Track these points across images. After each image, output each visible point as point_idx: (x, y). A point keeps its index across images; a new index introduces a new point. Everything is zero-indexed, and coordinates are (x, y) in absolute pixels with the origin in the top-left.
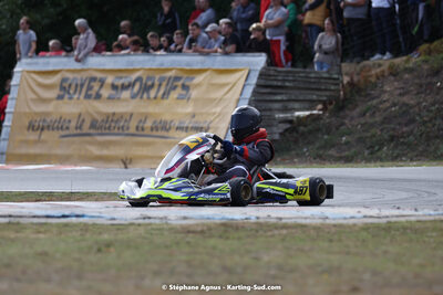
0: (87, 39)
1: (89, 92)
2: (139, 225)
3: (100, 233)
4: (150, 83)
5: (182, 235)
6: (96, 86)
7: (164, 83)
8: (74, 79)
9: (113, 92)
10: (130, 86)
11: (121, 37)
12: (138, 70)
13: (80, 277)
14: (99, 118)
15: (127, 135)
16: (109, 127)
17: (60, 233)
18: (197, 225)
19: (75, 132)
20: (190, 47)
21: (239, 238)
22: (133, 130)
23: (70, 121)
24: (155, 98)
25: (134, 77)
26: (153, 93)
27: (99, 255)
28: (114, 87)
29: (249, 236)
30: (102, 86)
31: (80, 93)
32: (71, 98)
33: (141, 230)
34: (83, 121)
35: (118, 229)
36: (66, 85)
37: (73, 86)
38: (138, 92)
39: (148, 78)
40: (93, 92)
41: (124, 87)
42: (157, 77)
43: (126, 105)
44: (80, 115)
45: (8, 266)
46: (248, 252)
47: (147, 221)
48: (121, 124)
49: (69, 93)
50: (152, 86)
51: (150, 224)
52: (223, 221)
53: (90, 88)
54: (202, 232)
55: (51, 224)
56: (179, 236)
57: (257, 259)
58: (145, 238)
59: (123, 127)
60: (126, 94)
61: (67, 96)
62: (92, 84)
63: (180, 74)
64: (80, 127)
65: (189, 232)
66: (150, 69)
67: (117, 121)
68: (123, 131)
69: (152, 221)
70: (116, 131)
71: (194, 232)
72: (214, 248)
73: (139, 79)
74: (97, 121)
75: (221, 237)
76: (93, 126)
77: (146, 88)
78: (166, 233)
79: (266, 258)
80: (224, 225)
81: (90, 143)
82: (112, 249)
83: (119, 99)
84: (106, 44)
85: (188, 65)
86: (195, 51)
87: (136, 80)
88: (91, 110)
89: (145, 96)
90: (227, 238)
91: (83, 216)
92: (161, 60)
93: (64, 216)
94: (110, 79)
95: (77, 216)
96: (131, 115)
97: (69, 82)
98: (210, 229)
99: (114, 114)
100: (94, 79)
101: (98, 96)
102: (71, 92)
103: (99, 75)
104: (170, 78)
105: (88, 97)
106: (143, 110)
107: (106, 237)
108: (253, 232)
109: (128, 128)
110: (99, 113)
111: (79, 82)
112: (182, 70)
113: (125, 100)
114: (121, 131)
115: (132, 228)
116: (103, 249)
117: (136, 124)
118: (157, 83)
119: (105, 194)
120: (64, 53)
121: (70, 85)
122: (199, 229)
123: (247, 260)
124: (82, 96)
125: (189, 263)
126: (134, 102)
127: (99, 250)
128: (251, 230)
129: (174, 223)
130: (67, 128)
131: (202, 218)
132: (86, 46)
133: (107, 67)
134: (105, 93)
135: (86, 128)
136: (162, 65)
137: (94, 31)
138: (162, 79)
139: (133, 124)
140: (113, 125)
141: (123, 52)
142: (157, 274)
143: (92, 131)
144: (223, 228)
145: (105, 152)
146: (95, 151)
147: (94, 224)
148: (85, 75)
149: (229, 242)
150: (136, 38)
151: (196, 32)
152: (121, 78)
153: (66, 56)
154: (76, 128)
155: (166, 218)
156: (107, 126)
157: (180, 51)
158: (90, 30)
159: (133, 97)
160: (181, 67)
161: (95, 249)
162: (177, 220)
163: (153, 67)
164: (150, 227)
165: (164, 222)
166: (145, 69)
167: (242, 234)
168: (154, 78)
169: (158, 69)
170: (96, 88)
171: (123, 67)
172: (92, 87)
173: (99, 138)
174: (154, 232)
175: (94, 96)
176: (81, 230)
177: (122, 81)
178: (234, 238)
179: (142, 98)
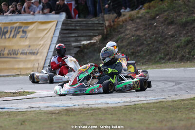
2: (30, 111)
3: (16, 116)
4: (5, 30)
7: (13, 30)
18: (56, 110)
21: (74, 115)
24: (9, 38)
26: (7, 35)
27: (22, 126)
29: (77, 114)
33: (33, 114)
35: (23, 114)
39: (5, 28)
42: (9, 27)
46: (80, 121)
47: (32, 109)
50: (7, 32)
51: (35, 111)
54: (58, 113)
56: (49, 115)
58: (35, 117)
63: (21, 25)
65: (53, 113)
66: (5, 23)
69: (34, 109)
71: (54, 113)
72: (66, 120)
75: (66, 115)
77: (4, 33)
78: (43, 114)
79: (88, 124)
80: (66, 109)
82: (26, 123)
85: (25, 20)
89: (4, 37)
90: (69, 116)
91: (4, 108)
92: (11, 18)
98: (61, 112)
104: (16, 27)
106: (3, 45)
107: (19, 117)
108: (79, 112)
112: (22, 23)
115: (28, 112)
116: (23, 123)
118: (9, 30)
122: (57, 112)
127: (22, 124)
129: (44, 109)
131: (55, 107)
136: (12, 21)
138: (12, 28)
144: (66, 111)
147: (11, 112)
155: (39, 107)
160: (21, 21)
161: (20, 124)
162: (44, 108)
163: (7, 22)
164: (36, 112)
165: (39, 109)
166: (3, 23)
167: (75, 113)
168: (8, 27)
169: (10, 24)
174: (38, 114)
176: (8, 115)
178: (71, 116)
179: (2, 38)
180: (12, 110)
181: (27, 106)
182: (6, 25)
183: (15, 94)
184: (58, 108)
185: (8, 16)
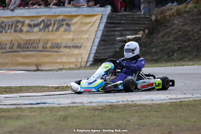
1: (17, 29)
2: (73, 107)
3: (58, 112)
4: (49, 23)
6: (20, 25)
7: (57, 23)
8: (8, 21)
9: (30, 28)
10: (38, 24)
12: (42, 16)
14: (22, 43)
15: (38, 51)
16: (28, 47)
17: (41, 112)
18: (99, 106)
19: (9, 50)
21: (118, 112)
22: (40, 48)
23: (6, 45)
24: (52, 31)
25: (40, 20)
26: (50, 29)
28: (29, 25)
29: (122, 111)
30: (23, 25)
31: (11, 30)
32: (6, 32)
33: (75, 109)
34: (14, 44)
36: (3, 25)
37: (7, 25)
38: (43, 28)
39: (48, 20)
40: (18, 29)
41: (35, 26)
42: (53, 20)
43: (36, 35)
44: (12, 41)
45: (32, 128)
46: (124, 118)
47: (75, 105)
48: (34, 45)
49: (5, 29)
50: (50, 24)
51: (77, 106)
52: (108, 104)
53: (16, 26)
54: (101, 109)
55: (34, 108)
58: (78, 113)
59: (35, 47)
60: (36, 29)
61: (4, 31)
62: (18, 24)
63: (65, 18)
64: (12, 48)
65: (96, 110)
66: (49, 16)
67: (32, 44)
68: (35, 49)
69: (77, 104)
70: (31, 49)
71: (98, 110)
72: (110, 117)
73: (43, 21)
75: (110, 111)
76: (19, 46)
77: (47, 26)
78: (86, 110)
79: (132, 121)
80: (110, 106)
81: (18, 56)
82: (68, 119)
83: (32, 32)
85: (69, 13)
86: (72, 5)
87: (42, 22)
88: (17, 38)
89: (47, 30)
90: (113, 112)
91: (46, 103)
92: (54, 10)
93: (38, 104)
94: (27, 22)
95: (44, 103)
96: (40, 40)
97: (5, 23)
98: (104, 108)
99: (30, 40)
100: (18, 22)
101: (21, 31)
102: (7, 29)
103: (21, 19)
104: (60, 20)
105: (15, 31)
106: (46, 38)
107: (61, 113)
108: (123, 109)
109: (38, 47)
110: (22, 40)
111: (11, 23)
112: (66, 16)
113: (36, 32)
114: (34, 49)
115: (71, 108)
116: (65, 119)
118: (53, 23)
120: (2, 8)
121: (5, 25)
122: (100, 108)
123: (124, 122)
124: (13, 30)
125: (102, 124)
126: (41, 33)
127: (64, 120)
128: (122, 108)
129: (87, 105)
130: (5, 48)
131: (98, 102)
133: (26, 15)
134: (25, 29)
135: (15, 48)
136: (55, 13)
138: (55, 21)
139: (41, 45)
140: (30, 46)
141: (34, 7)
143: (18, 50)
144: (110, 107)
145: (26, 61)
146: (21, 60)
147: (53, 107)
148: (14, 20)
149: (114, 114)
152: (33, 20)
153: (3, 9)
154: (10, 48)
155: (82, 103)
156: (26, 47)
159: (40, 31)
160: (65, 14)
161: (62, 119)
162: (87, 103)
163: (50, 14)
164: (78, 108)
165: (82, 105)
166: (46, 16)
167: (119, 110)
168: (51, 20)
169: (53, 16)
170: (20, 26)
171: (34, 15)
172: (18, 26)
173: (23, 53)
174: (81, 110)
175: (19, 30)
176: (49, 110)
177: (34, 22)
178: (115, 112)
179: (45, 31)
180: (54, 106)
181: (70, 102)
182: (49, 17)
183: (57, 88)
184: (101, 104)
185: (51, 8)
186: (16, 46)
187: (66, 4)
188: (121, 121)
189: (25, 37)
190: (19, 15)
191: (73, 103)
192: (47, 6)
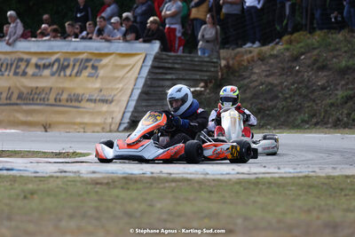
0: (16, 27)
1: (17, 70)
2: (57, 177)
3: (26, 184)
4: (66, 63)
5: (92, 186)
6: (23, 65)
7: (78, 64)
8: (6, 59)
9: (37, 71)
10: (50, 65)
11: (43, 26)
12: (57, 53)
13: (9, 218)
14: (25, 91)
15: (47, 105)
16: (33, 99)
18: (104, 178)
19: (5, 102)
20: (98, 36)
21: (137, 189)
22: (52, 101)
24: (70, 75)
25: (53, 58)
26: (68, 72)
27: (26, 201)
28: (37, 66)
29: (145, 188)
30: (27, 66)
31: (10, 71)
32: (2, 75)
33: (59, 182)
34: (12, 93)
35: (40, 181)
37: (4, 66)
38: (57, 71)
39: (65, 60)
40: (20, 71)
41: (45, 67)
42: (72, 59)
43: (46, 81)
44: (9, 89)
46: (145, 200)
47: (63, 174)
48: (43, 96)
49: (1, 71)
50: (68, 66)
51: (66, 177)
52: (125, 175)
53: (18, 67)
54: (108, 184)
56: (89, 187)
57: (151, 206)
58: (61, 188)
59: (44, 99)
60: (47, 72)
62: (20, 63)
63: (90, 57)
64: (10, 98)
65: (97, 184)
66: (66, 53)
67: (39, 94)
68: (44, 101)
69: (67, 174)
70: (38, 101)
71: (101, 184)
72: (117, 197)
73: (57, 60)
74: (23, 93)
75: (122, 188)
76: (19, 97)
77: (63, 68)
78: (79, 184)
79: (159, 206)
80: (125, 178)
81: (17, 111)
82: (35, 196)
83: (41, 76)
84: (31, 32)
85: (96, 49)
87: (55, 61)
88: (18, 85)
89: (62, 74)
90: (128, 189)
91: (12, 170)
92: (74, 45)
94: (34, 60)
95: (8, 170)
96: (51, 89)
97: (1, 61)
98: (114, 181)
99: (37, 88)
100: (21, 60)
101: (24, 74)
102: (3, 69)
103: (25, 57)
104: (82, 60)
105: (16, 74)
106: (61, 85)
107: (30, 186)
108: (149, 184)
109: (48, 100)
110: (25, 87)
111: (9, 62)
112: (91, 53)
113: (46, 77)
114: (42, 102)
115: (52, 179)
116: (29, 196)
117: (54, 96)
118: (72, 63)
119: (29, 152)
121: (2, 65)
122: (106, 181)
123: (143, 207)
124: (11, 74)
125: (97, 209)
126: (54, 78)
127: (25, 197)
128: (147, 183)
129: (85, 176)
131: (107, 173)
132: (15, 33)
133: (33, 50)
134: (30, 71)
135: (14, 99)
136: (76, 49)
137: (22, 21)
138: (76, 61)
139: (52, 97)
140: (36, 97)
141: (45, 38)
142: (71, 217)
143: (19, 102)
144: (124, 181)
145: (29, 119)
146: (21, 117)
147: (21, 176)
148: (14, 56)
149: (129, 192)
150: (55, 27)
151: (103, 23)
152: (43, 59)
154: (7, 99)
155: (78, 172)
156: (30, 98)
157: (91, 38)
158: (18, 21)
159: (53, 74)
160: (91, 51)
161: (22, 196)
162: (88, 173)
163: (69, 51)
164: (66, 180)
165: (76, 175)
166: (63, 53)
167: (139, 186)
168: (69, 60)
169: (73, 53)
170: (23, 67)
171: (45, 51)
172: (20, 66)
173: (25, 107)
174: (69, 183)
175: (21, 73)
176: (11, 180)
177: (43, 62)
178: (133, 189)
179: (59, 75)
181: (56, 169)
182: (67, 55)
183: (58, 155)
184: (111, 176)
185: (71, 41)
186: (15, 96)
187: (94, 37)
188: (136, 205)
189: (29, 83)
190: (22, 50)
191: (61, 172)
192: (65, 38)
